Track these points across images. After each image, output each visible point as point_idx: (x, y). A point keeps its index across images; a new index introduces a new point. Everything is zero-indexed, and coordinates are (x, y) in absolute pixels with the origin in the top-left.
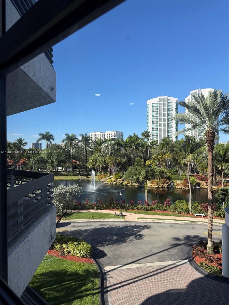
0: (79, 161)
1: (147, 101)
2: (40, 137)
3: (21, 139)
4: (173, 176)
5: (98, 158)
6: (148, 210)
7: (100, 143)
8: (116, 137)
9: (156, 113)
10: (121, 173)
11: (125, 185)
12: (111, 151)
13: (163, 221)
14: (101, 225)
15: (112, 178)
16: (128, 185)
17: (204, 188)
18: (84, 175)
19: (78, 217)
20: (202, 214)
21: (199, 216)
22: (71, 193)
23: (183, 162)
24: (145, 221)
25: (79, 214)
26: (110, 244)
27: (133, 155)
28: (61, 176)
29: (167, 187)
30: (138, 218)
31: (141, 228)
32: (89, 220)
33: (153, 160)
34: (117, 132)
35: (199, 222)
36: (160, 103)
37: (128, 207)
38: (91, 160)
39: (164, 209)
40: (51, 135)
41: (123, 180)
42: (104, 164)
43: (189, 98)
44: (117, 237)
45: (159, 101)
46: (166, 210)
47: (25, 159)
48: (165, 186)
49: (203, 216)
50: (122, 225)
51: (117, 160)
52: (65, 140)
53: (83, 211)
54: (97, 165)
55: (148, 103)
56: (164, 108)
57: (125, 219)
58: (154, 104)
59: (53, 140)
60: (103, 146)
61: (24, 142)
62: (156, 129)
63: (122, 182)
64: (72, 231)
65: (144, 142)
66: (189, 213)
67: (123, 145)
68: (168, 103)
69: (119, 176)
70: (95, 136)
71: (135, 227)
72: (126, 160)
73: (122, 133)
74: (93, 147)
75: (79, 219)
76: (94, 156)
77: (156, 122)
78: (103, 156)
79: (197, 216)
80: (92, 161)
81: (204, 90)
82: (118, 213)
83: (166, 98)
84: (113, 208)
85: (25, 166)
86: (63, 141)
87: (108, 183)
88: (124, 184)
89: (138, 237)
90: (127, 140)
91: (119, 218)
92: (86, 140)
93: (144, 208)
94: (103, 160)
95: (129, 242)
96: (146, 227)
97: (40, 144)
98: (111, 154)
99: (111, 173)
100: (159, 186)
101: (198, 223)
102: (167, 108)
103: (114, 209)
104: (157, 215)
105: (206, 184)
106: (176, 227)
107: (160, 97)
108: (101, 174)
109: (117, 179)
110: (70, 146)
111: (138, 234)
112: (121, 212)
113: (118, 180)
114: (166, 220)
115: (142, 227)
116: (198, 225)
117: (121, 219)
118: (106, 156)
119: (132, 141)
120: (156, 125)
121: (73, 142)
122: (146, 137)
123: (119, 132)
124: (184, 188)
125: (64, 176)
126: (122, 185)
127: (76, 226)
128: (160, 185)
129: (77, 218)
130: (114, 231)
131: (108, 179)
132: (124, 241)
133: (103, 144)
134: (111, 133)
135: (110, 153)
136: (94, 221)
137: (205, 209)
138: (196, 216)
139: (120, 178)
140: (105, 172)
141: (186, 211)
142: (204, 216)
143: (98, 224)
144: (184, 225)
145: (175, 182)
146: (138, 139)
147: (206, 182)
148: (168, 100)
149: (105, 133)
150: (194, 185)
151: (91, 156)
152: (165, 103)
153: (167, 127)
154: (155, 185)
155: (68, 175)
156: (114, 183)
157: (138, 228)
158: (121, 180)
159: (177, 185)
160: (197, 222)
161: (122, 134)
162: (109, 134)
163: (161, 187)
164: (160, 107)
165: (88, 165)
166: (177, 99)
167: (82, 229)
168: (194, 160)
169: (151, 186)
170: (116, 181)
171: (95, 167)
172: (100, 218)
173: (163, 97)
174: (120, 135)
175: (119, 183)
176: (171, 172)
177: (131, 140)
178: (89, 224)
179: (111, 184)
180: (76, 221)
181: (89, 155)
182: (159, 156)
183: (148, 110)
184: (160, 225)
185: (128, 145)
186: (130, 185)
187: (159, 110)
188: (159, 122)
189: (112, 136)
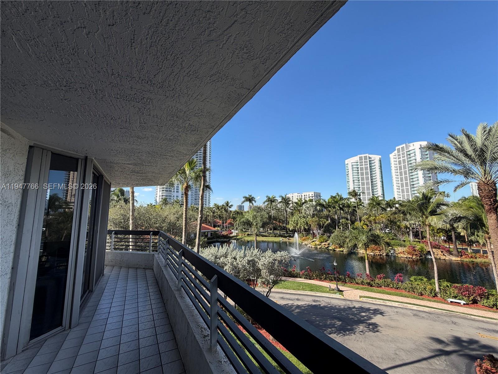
0: (280, 222)
1: (346, 161)
2: (244, 199)
3: (228, 202)
4: (392, 242)
5: (299, 219)
6: (371, 286)
7: (301, 203)
8: (314, 198)
9: (356, 172)
10: (325, 237)
11: (332, 250)
12: (314, 212)
13: (399, 304)
14: (314, 301)
15: (315, 241)
16: (335, 250)
17: (440, 259)
18: (285, 237)
19: (285, 286)
20: (459, 300)
21: (455, 302)
22: (280, 262)
23: (404, 225)
24: (371, 302)
25: (286, 282)
26: (334, 332)
27: (337, 216)
28: (263, 236)
29: (386, 255)
30: (361, 297)
31: (371, 313)
32: (299, 292)
33: (364, 222)
34: (314, 193)
35: (460, 313)
36: (360, 162)
37: (344, 279)
38: (292, 221)
39: (395, 287)
40: (253, 198)
41: (329, 244)
42: (306, 225)
43: (395, 154)
44: (340, 323)
45: (359, 160)
46: (398, 288)
47: (231, 219)
48: (383, 253)
49: (462, 304)
50: (342, 304)
51: (321, 222)
52: (266, 201)
53: (291, 279)
54: (298, 227)
55: (346, 163)
56: (365, 166)
57: (343, 296)
58: (353, 163)
59: (255, 202)
60: (304, 207)
61: (230, 204)
62: (358, 188)
63: (328, 247)
64: (282, 305)
65: (349, 202)
66: (436, 295)
67: (325, 205)
68: (369, 161)
69: (324, 240)
70: (293, 197)
71: (362, 309)
72: (329, 221)
73: (320, 193)
74: (292, 208)
75: (287, 289)
76: (295, 218)
77: (357, 181)
78: (304, 217)
79: (451, 302)
80: (292, 223)
81: (413, 145)
82: (333, 286)
83: (367, 156)
84: (325, 279)
85: (231, 226)
86: (264, 203)
87: (312, 247)
88: (330, 248)
89: (371, 327)
90: (329, 200)
91: (336, 293)
92: (286, 201)
93: (367, 283)
94: (305, 221)
95: (360, 334)
96: (376, 312)
97: (243, 206)
98: (313, 215)
99: (314, 235)
100: (375, 253)
101: (459, 315)
102: (368, 166)
103: (326, 281)
104: (387, 294)
105: (442, 253)
106: (423, 317)
107: (359, 156)
108: (303, 237)
109: (322, 242)
110: (271, 207)
111: (370, 321)
112: (337, 286)
113: (323, 244)
114: (403, 304)
115: (372, 311)
116: (460, 318)
117: (338, 296)
118: (308, 217)
119: (335, 202)
120: (357, 184)
121: (274, 204)
122: (353, 196)
123: (317, 193)
124: (410, 257)
126: (328, 250)
127: (284, 299)
128: (377, 252)
129: (285, 288)
130: (335, 313)
131: (311, 242)
132: (352, 331)
133: (303, 205)
134: (308, 194)
135: (311, 214)
136: (305, 293)
137: (464, 294)
138: (449, 302)
139: (325, 241)
140: (307, 234)
141: (431, 293)
142: (464, 304)
143: (311, 299)
144: (435, 315)
145: (396, 249)
146: (341, 199)
147: (441, 251)
148: (370, 158)
149: (302, 195)
150: (424, 254)
151: (291, 217)
152: (366, 161)
153: (370, 186)
154: (370, 251)
155: (269, 236)
156: (319, 247)
157: (366, 312)
158: (327, 243)
159: (399, 253)
160: (457, 312)
161: (320, 195)
162: (307, 195)
163: (379, 255)
164: (360, 166)
165: (289, 226)
166: (380, 157)
167: (293, 303)
168: (420, 223)
170: (320, 245)
171: (296, 229)
172: (311, 291)
173: (363, 156)
174: (318, 195)
175: (324, 247)
176: (388, 237)
177: (334, 200)
178: (299, 297)
179: (315, 248)
180: (284, 291)
181: (289, 216)
182: (372, 218)
183: (347, 170)
184: (396, 310)
185: (331, 205)
186: (338, 250)
187: (359, 169)
188: (360, 181)
189: (309, 197)
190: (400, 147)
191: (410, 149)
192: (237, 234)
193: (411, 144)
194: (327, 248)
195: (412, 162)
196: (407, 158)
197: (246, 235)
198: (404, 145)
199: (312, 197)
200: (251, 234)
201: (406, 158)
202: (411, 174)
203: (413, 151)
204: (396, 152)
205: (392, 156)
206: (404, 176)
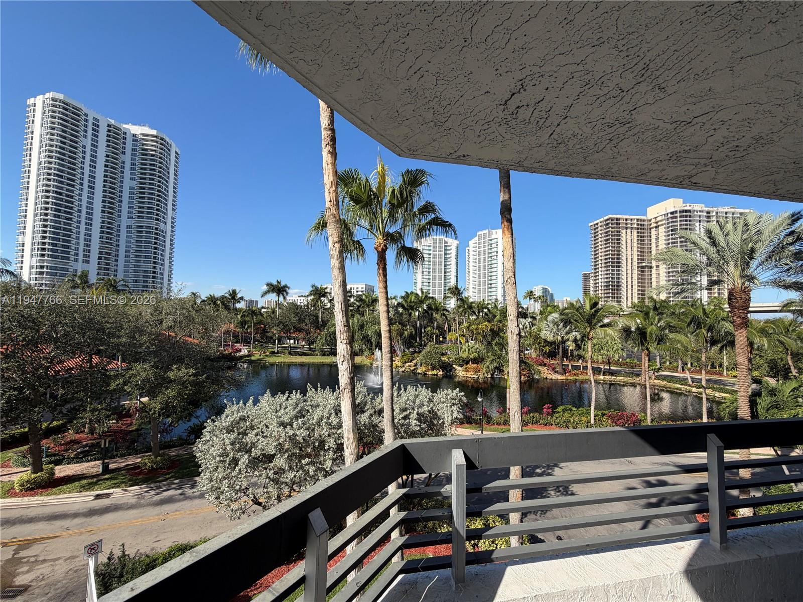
3: (234, 292)
9: (427, 260)
10: (410, 354)
11: (421, 373)
15: (397, 361)
16: (426, 374)
27: (419, 323)
28: (301, 355)
29: (491, 378)
33: (461, 332)
34: (366, 285)
40: (284, 286)
41: (415, 365)
43: (476, 242)
52: (310, 294)
56: (439, 253)
59: (290, 294)
61: (239, 296)
62: (427, 283)
63: (415, 369)
68: (445, 246)
69: (408, 358)
73: (374, 287)
77: (427, 273)
81: (496, 232)
83: (443, 239)
86: (307, 297)
88: (419, 371)
102: (443, 253)
105: (548, 371)
107: (433, 237)
113: (407, 364)
120: (427, 277)
121: (323, 299)
125: (306, 355)
126: (416, 374)
134: (356, 287)
139: (410, 360)
147: (546, 369)
148: (446, 242)
152: (441, 246)
153: (443, 282)
154: (472, 374)
155: (313, 355)
156: (401, 370)
158: (412, 364)
163: (483, 378)
164: (433, 252)
166: (458, 242)
169: (465, 375)
170: (404, 366)
173: (438, 238)
175: (409, 370)
182: (473, 326)
185: (413, 306)
186: (430, 373)
187: (432, 256)
188: (431, 274)
189: (357, 292)
190: (482, 233)
191: (493, 237)
192: (249, 352)
193: (494, 231)
194: (413, 370)
195: (493, 254)
196: (489, 249)
197: (268, 354)
198: (486, 231)
199: (362, 291)
200: (278, 351)
201: (487, 248)
202: (490, 270)
203: (495, 240)
204: (477, 238)
205: (471, 243)
206: (482, 272)
